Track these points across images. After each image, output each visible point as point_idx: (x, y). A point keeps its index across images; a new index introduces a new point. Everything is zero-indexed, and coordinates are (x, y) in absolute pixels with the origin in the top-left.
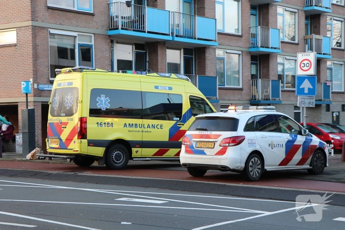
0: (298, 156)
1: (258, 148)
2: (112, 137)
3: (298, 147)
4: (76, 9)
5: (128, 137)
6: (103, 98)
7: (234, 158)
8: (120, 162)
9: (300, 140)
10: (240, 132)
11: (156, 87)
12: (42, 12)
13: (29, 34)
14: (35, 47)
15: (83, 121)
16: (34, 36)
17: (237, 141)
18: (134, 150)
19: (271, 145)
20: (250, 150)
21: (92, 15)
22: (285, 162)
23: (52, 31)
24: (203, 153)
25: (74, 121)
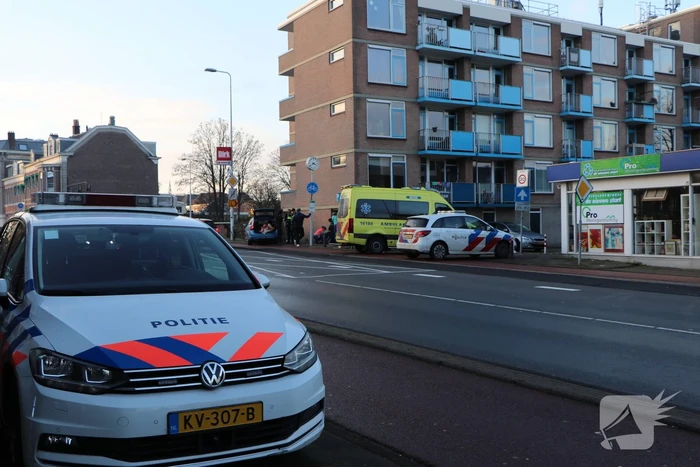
0: (482, 245)
1: (442, 238)
2: (371, 231)
3: (482, 238)
4: (391, 137)
5: (384, 232)
6: (366, 205)
7: (422, 244)
8: (379, 249)
9: (484, 234)
10: (428, 227)
11: (408, 197)
12: (363, 141)
13: (352, 158)
14: (357, 166)
15: (351, 221)
16: (356, 160)
17: (425, 234)
18: (389, 241)
19: (455, 237)
20: (434, 239)
21: (405, 140)
22: (468, 249)
23: (371, 155)
24: (406, 241)
25: (345, 221)
